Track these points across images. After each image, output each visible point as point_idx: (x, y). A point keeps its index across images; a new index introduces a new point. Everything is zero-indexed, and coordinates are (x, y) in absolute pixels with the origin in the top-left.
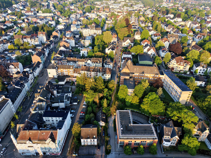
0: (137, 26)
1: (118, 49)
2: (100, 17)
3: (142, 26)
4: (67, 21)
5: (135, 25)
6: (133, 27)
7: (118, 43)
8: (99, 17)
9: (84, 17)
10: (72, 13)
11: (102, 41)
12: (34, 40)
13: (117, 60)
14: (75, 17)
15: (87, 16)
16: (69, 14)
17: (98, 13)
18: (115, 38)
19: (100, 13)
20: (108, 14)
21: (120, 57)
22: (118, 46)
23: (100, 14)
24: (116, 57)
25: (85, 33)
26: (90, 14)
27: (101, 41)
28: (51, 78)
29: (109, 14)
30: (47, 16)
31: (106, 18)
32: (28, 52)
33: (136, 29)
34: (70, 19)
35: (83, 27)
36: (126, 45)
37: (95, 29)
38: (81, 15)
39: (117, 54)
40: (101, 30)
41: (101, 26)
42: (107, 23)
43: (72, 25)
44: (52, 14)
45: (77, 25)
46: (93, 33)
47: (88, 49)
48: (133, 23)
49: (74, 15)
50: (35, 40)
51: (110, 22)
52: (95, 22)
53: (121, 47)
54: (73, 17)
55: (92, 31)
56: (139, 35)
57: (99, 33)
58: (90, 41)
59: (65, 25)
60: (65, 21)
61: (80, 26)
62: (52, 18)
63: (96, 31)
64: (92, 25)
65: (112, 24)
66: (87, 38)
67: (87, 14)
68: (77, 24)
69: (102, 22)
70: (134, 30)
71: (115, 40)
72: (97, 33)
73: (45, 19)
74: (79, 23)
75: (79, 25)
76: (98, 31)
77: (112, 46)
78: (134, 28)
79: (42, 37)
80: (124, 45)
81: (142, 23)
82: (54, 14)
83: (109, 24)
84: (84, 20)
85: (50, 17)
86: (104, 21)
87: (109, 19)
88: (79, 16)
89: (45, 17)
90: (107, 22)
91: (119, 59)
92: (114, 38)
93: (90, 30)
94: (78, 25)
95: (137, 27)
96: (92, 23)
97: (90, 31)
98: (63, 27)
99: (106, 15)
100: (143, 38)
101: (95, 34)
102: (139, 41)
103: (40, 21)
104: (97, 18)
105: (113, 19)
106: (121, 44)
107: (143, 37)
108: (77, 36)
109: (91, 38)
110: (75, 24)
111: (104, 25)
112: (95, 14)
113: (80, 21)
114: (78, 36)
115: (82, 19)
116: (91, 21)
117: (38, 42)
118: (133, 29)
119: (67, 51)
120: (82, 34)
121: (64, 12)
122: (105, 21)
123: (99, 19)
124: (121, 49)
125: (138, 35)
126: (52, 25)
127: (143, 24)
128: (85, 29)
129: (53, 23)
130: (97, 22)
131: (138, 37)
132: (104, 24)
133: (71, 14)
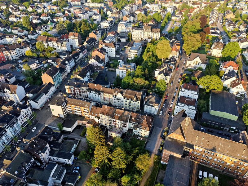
0: (219, 30)
1: (178, 71)
2: (165, 10)
3: (228, 30)
4: (117, 16)
5: (215, 27)
6: (211, 31)
7: (181, 59)
8: (162, 11)
9: (141, 10)
10: (128, 3)
11: (153, 55)
12: (61, 44)
13: (170, 94)
14: (129, 10)
15: (146, 9)
16: (123, 4)
17: (163, 4)
18: (176, 51)
19: (167, 3)
20: (177, 5)
21: (177, 88)
22: (178, 67)
23: (166, 6)
24: (170, 88)
25: (135, 35)
26: (151, 5)
27: (151, 56)
28: (55, 118)
29: (179, 6)
30: (94, 8)
31: (174, 12)
32: (47, 62)
33: (216, 35)
34: (121, 13)
35: (135, 26)
36: (192, 65)
37: (150, 30)
38: (138, 7)
39: (172, 82)
40: (160, 33)
41: (162, 25)
42: (173, 20)
43: (120, 23)
44: (102, 5)
45: (128, 23)
46: (146, 36)
47: (129, 68)
48: (213, 23)
49: (129, 6)
50: (63, 45)
51: (177, 18)
52: (155, 18)
53: (183, 68)
54: (127, 9)
55: (145, 34)
56: (220, 49)
57: (156, 36)
58: (137, 51)
59: (111, 22)
60: (114, 15)
61: (132, 24)
62: (99, 11)
63: (152, 33)
64: (149, 23)
65: (179, 22)
66: (134, 46)
67: (148, 5)
68: (128, 20)
69: (166, 20)
70: (213, 37)
71: (175, 55)
72: (152, 36)
73: (90, 12)
74: (132, 19)
75: (132, 21)
76: (154, 34)
77: (166, 68)
78: (213, 33)
79: (74, 40)
80: (190, 65)
81: (229, 25)
82: (104, 4)
83: (175, 21)
84: (139, 15)
85: (97, 9)
86: (168, 16)
87: (177, 13)
88: (135, 8)
89: (91, 9)
90: (173, 18)
91: (175, 92)
92: (174, 51)
93: (143, 32)
94: (130, 22)
95: (218, 32)
96: (150, 20)
97: (143, 34)
98: (108, 25)
99: (175, 7)
100: (226, 56)
101: (149, 38)
102: (218, 59)
103: (82, 15)
104: (159, 11)
105: (183, 13)
106: (185, 62)
107: (228, 53)
108: (123, 39)
109: (140, 47)
110: (125, 21)
111: (167, 24)
112: (159, 5)
113: (134, 17)
114: (125, 39)
115: (138, 12)
116: (148, 18)
117: (66, 48)
118: (211, 35)
119: (97, 67)
120: (130, 37)
121: (118, 2)
122: (170, 17)
123: (161, 13)
124: (182, 72)
125: (218, 48)
126: (95, 20)
127: (231, 27)
128: (136, 31)
129: (98, 18)
130: (157, 19)
131: (216, 52)
132: (167, 21)
133: (126, 5)
